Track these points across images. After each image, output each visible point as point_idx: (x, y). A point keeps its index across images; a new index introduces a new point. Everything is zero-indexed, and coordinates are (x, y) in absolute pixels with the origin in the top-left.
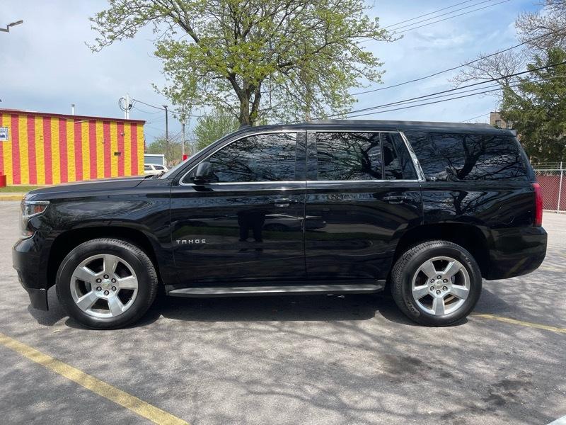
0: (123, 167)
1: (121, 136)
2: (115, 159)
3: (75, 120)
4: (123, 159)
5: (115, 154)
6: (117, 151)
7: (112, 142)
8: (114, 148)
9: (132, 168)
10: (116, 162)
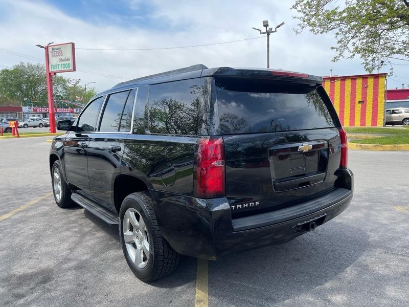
0: (365, 112)
1: (365, 88)
2: (358, 107)
3: (331, 80)
4: (365, 106)
5: (359, 102)
6: (361, 100)
7: (357, 93)
8: (359, 98)
9: (372, 113)
10: (360, 109)
